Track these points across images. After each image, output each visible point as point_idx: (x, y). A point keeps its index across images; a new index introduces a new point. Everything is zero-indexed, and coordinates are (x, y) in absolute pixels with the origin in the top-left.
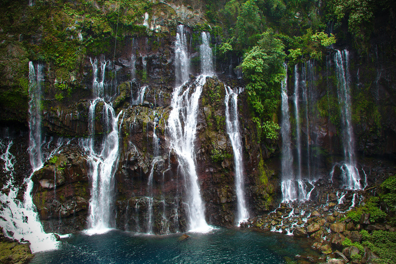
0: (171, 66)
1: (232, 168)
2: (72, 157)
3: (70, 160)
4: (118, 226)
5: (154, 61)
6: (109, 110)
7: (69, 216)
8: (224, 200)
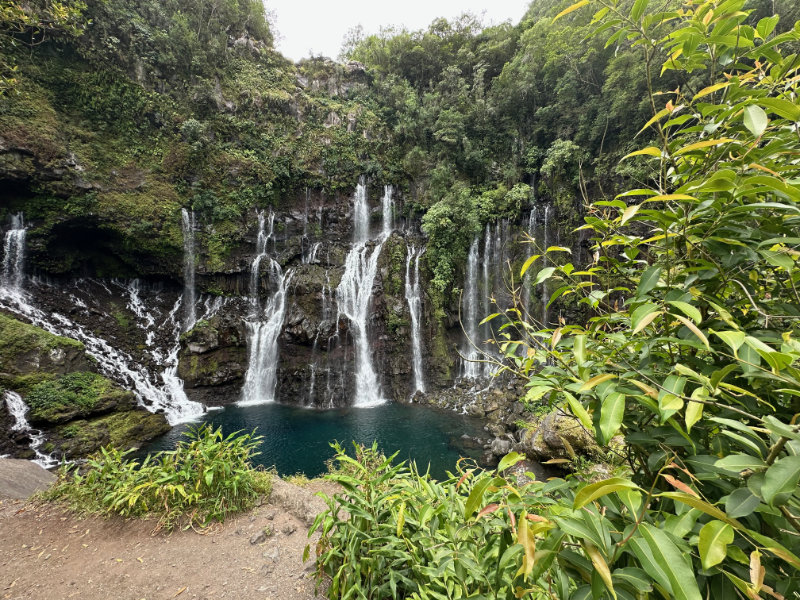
0: (349, 221)
1: (408, 336)
2: (228, 318)
3: (227, 321)
4: (276, 397)
5: (331, 216)
6: (275, 267)
7: (222, 384)
8: (396, 372)
